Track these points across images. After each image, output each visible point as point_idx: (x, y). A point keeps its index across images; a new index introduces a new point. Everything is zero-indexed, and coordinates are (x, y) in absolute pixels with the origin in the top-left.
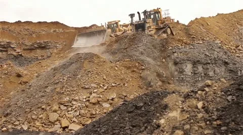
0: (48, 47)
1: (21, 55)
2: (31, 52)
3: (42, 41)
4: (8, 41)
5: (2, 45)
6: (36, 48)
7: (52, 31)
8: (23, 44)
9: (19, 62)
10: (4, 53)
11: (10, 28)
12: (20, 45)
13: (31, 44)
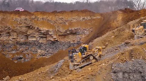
0: (78, 33)
1: (57, 41)
2: (65, 37)
3: (73, 29)
4: (47, 29)
5: (43, 33)
6: (69, 34)
7: (81, 18)
8: (58, 31)
9: (55, 46)
10: (44, 39)
11: (48, 18)
12: (56, 32)
13: (64, 31)
